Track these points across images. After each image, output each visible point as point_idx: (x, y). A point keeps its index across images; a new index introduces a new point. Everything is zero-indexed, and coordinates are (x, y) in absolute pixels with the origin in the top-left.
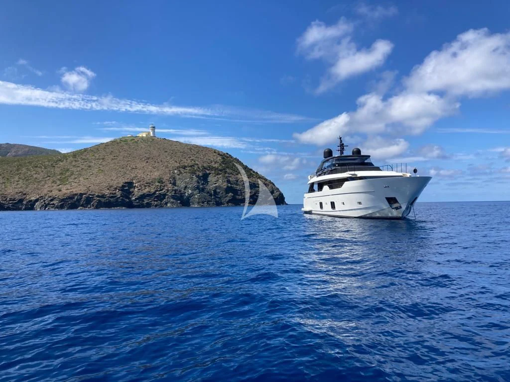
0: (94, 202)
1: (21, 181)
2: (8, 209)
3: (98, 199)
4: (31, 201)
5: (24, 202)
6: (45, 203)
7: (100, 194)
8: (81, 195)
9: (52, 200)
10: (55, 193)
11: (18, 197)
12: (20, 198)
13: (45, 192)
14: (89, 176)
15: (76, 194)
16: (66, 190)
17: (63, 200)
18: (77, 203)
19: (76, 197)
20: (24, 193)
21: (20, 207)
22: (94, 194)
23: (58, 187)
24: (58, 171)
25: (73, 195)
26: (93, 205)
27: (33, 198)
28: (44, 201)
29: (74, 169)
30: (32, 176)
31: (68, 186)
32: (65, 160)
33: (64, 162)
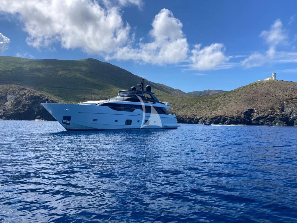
0: (228, 121)
1: (195, 109)
2: (187, 123)
3: (230, 119)
4: (197, 119)
5: (194, 120)
6: (203, 121)
7: (231, 116)
8: (221, 116)
9: (206, 119)
10: (209, 115)
11: (191, 117)
12: (192, 117)
13: (204, 115)
14: (228, 106)
15: (218, 116)
16: (214, 114)
17: (211, 119)
18: (219, 121)
19: (218, 118)
20: (195, 115)
21: (192, 122)
22: (228, 116)
23: (211, 112)
24: (213, 103)
25: (217, 116)
26: (227, 123)
27: (198, 118)
28: (203, 119)
29: (222, 102)
30: (200, 106)
31: (216, 112)
32: (219, 98)
33: (218, 98)
